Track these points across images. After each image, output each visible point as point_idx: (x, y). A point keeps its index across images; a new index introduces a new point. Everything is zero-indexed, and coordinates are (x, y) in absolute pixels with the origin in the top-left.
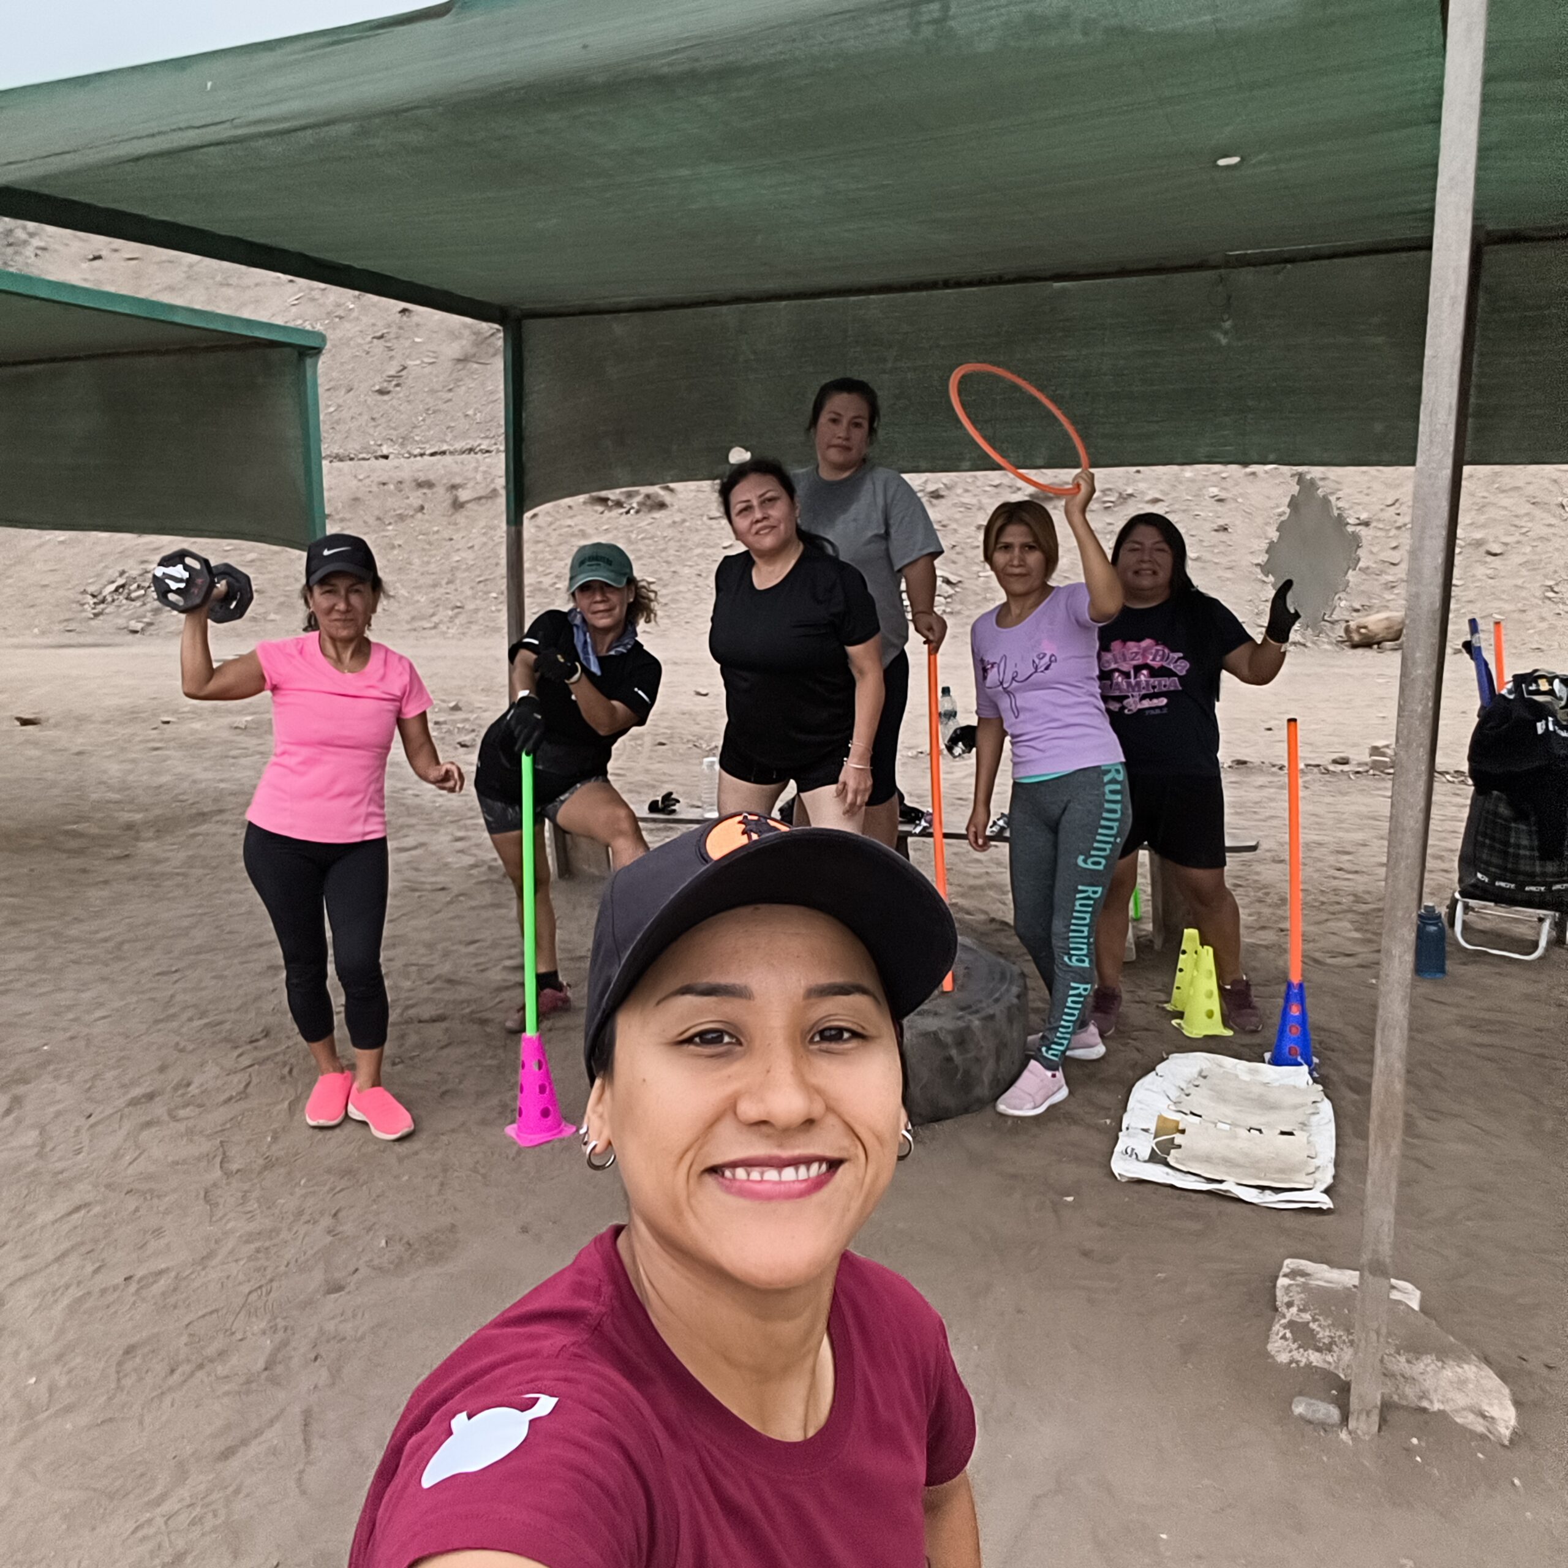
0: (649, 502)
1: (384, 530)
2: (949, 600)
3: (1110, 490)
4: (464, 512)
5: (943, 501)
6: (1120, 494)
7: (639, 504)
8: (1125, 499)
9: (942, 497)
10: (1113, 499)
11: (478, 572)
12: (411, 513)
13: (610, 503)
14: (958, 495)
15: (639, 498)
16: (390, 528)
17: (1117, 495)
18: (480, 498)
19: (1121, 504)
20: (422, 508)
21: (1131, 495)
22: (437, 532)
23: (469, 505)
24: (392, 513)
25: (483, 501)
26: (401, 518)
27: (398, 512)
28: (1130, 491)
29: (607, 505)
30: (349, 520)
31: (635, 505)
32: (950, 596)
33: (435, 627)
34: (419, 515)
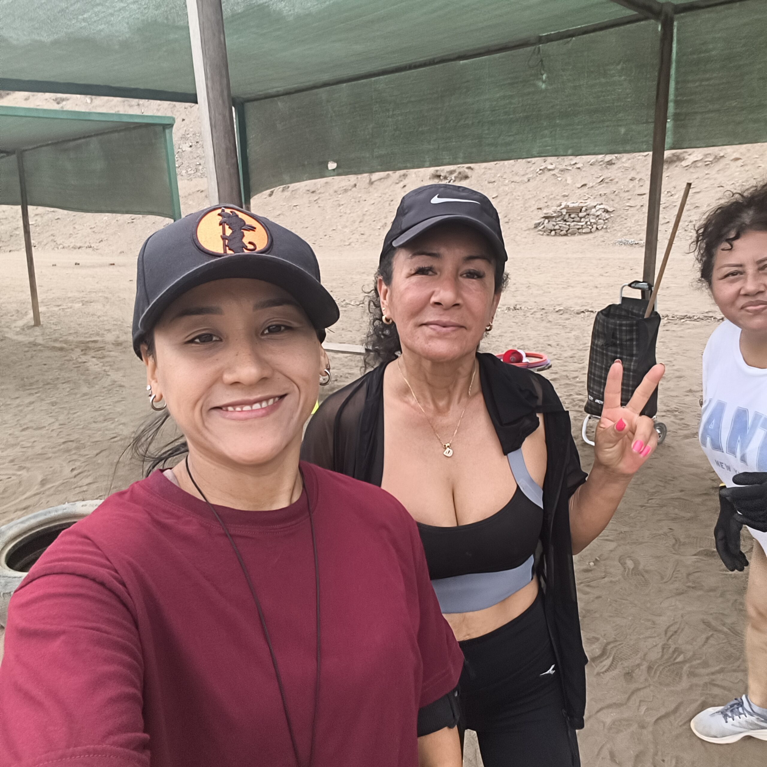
0: (460, 176)
1: (338, 197)
2: (606, 221)
3: (710, 154)
4: (373, 186)
5: (614, 166)
6: (716, 156)
7: (455, 177)
8: (718, 159)
9: (614, 164)
10: (711, 160)
11: (374, 216)
12: (350, 188)
13: (442, 178)
14: (623, 162)
15: (455, 174)
16: (340, 196)
17: (713, 157)
18: (381, 179)
19: (716, 162)
20: (355, 185)
21: (723, 157)
22: (361, 197)
23: (375, 183)
24: (342, 189)
25: (382, 180)
26: (346, 191)
27: (344, 188)
28: (722, 154)
29: (440, 179)
30: (323, 193)
31: (453, 178)
32: (606, 219)
33: (349, 245)
34: (354, 189)
